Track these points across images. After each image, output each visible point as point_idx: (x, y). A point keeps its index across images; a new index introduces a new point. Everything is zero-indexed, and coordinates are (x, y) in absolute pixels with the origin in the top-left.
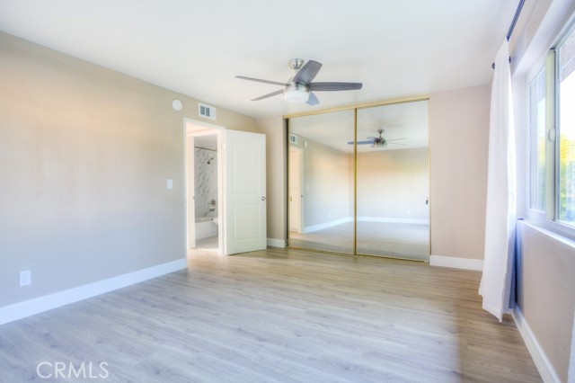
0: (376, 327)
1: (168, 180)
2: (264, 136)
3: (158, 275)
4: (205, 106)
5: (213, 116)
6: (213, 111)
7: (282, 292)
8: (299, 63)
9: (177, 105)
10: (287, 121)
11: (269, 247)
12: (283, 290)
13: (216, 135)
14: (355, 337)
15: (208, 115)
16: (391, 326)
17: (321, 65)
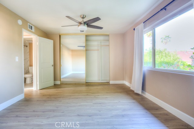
0: (116, 103)
1: (16, 57)
2: (53, 41)
3: (12, 103)
4: (31, 25)
5: (33, 30)
6: (33, 27)
7: (77, 99)
8: (84, 17)
9: (20, 22)
10: (60, 36)
11: (54, 85)
12: (77, 98)
13: (32, 38)
14: (114, 107)
15: (32, 29)
16: (119, 102)
17: (100, 19)
